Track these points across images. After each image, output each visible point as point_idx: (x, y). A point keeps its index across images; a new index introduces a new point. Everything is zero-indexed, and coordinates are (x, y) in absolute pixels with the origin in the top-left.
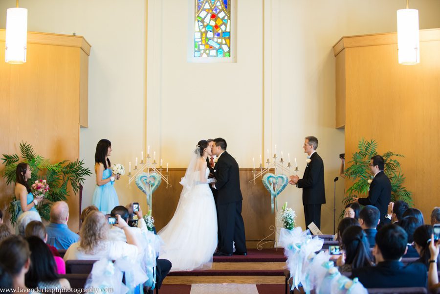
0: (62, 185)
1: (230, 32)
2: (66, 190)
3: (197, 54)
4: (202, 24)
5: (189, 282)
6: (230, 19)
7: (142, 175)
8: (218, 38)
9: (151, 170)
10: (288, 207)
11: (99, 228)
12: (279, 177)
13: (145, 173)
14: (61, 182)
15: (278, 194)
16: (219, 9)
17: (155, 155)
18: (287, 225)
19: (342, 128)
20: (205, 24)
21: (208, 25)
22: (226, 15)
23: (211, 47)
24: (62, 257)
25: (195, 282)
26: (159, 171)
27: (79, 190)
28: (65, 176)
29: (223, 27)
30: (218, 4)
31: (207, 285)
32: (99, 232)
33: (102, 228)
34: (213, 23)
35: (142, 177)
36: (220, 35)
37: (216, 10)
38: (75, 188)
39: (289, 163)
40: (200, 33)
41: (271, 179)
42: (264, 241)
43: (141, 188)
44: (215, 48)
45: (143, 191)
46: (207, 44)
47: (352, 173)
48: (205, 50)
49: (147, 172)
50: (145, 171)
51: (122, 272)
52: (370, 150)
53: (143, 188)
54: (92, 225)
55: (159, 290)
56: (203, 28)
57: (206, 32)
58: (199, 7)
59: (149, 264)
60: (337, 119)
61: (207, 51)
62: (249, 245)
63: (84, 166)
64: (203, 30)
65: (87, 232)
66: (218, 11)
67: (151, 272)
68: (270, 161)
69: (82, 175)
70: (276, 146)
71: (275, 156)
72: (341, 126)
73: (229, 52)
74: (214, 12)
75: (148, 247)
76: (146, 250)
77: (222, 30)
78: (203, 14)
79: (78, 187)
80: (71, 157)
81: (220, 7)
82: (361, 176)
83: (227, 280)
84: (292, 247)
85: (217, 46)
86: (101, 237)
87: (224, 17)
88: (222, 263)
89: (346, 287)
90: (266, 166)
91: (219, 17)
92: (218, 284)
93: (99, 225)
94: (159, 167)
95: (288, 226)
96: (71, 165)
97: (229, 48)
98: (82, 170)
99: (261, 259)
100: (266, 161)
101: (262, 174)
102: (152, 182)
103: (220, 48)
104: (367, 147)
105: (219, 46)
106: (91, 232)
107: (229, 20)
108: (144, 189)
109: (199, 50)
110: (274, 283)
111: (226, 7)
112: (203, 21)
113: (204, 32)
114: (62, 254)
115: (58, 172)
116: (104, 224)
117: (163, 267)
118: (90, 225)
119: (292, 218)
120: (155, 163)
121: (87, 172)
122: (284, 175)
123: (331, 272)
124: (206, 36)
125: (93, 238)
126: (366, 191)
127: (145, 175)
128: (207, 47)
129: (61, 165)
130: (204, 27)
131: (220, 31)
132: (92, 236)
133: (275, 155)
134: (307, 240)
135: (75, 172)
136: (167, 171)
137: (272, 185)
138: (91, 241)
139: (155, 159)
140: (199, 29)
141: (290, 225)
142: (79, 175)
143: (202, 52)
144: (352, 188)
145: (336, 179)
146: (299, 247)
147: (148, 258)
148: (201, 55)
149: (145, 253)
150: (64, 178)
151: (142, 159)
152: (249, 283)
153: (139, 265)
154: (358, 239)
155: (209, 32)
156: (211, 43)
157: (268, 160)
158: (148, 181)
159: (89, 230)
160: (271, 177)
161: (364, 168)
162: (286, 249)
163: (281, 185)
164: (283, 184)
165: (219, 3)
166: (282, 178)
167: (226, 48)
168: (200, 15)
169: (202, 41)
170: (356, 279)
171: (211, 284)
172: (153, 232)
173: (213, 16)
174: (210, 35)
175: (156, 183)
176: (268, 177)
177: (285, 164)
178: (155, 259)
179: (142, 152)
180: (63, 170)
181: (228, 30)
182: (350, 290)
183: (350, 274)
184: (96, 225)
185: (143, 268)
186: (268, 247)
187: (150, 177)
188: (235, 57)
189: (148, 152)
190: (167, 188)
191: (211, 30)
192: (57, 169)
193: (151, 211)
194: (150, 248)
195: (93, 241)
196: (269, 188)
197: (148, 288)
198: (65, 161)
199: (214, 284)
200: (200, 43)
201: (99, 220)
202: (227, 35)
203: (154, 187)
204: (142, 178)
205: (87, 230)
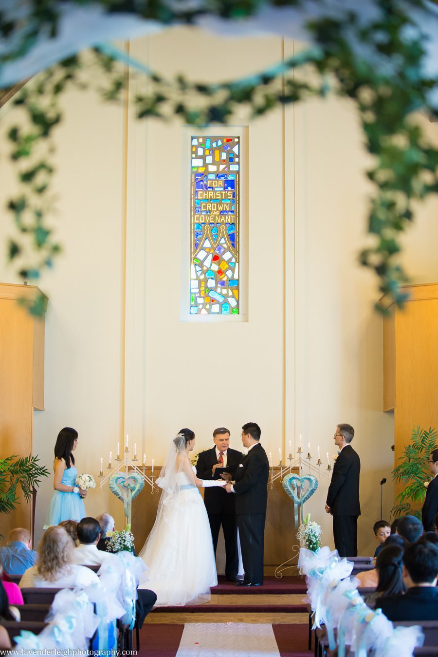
0: (10, 489)
1: (238, 280)
2: (14, 495)
3: (194, 310)
4: (200, 269)
5: (181, 620)
6: (238, 262)
7: (118, 476)
8: (221, 289)
9: (130, 468)
10: (312, 520)
11: (61, 550)
12: (306, 478)
13: (122, 473)
14: (8, 485)
15: (304, 501)
16: (224, 248)
17: (135, 449)
18: (310, 544)
19: (392, 412)
20: (205, 268)
21: (208, 270)
22: (233, 256)
23: (213, 301)
24: (18, 584)
25: (190, 621)
26: (142, 470)
27: (32, 495)
28: (13, 476)
29: (229, 273)
30: (223, 241)
31: (205, 625)
32: (62, 555)
33: (66, 549)
34: (215, 267)
35: (118, 478)
36: (225, 283)
37: (219, 249)
38: (26, 493)
39: (319, 460)
40: (197, 282)
41: (295, 482)
42: (285, 565)
43: (116, 494)
44: (218, 302)
45: (119, 498)
46: (207, 296)
47: (403, 474)
48: (204, 305)
49: (125, 471)
50: (122, 470)
51: (92, 603)
52: (427, 442)
53: (120, 493)
54: (52, 545)
55: (139, 630)
56: (201, 274)
57: (206, 280)
58: (197, 245)
59: (128, 594)
60: (384, 400)
61: (208, 306)
62: (267, 572)
63: (40, 464)
64: (202, 277)
65: (47, 555)
66: (222, 250)
67: (129, 605)
68: (293, 457)
69: (36, 475)
70: (301, 436)
71: (300, 451)
72: (390, 409)
73: (238, 307)
74: (217, 252)
75: (125, 572)
76: (122, 576)
77: (228, 277)
78: (202, 255)
79: (31, 492)
80: (21, 451)
81: (225, 246)
82: (416, 477)
83: (232, 618)
84: (314, 573)
85: (221, 299)
86: (66, 560)
87: (230, 259)
88: (225, 596)
89: (367, 620)
90: (288, 464)
91: (224, 260)
92: (220, 624)
93: (61, 546)
94: (141, 465)
95: (311, 546)
96: (22, 462)
97: (238, 302)
98: (37, 469)
99: (278, 590)
100: (287, 456)
101: (282, 474)
102: (132, 485)
103: (226, 301)
104: (424, 438)
105: (223, 298)
106: (52, 555)
107: (237, 264)
108: (121, 495)
109: (197, 305)
110: (297, 622)
111: (233, 245)
112: (201, 264)
113: (203, 280)
114: (17, 580)
115: (4, 471)
116: (67, 543)
117: (146, 599)
118: (50, 547)
119: (316, 535)
120: (135, 459)
121: (43, 472)
122: (312, 476)
123: (354, 603)
124: (206, 284)
125: (55, 562)
126: (422, 499)
127: (122, 476)
128: (207, 300)
129: (8, 462)
130: (204, 272)
131: (225, 279)
132: (53, 560)
133: (300, 449)
134: (331, 564)
135: (26, 472)
136: (153, 470)
137: (296, 489)
138: (52, 565)
139: (136, 454)
140: (197, 275)
141: (314, 544)
142: (32, 476)
143: (201, 306)
144: (404, 494)
145: (384, 481)
146: (322, 573)
147: (126, 586)
148: (199, 311)
149: (122, 580)
150: (11, 480)
151: (118, 454)
152: (263, 623)
153: (114, 595)
154: (394, 565)
155: (209, 279)
156: (213, 294)
157: (290, 455)
158: (126, 484)
159: (48, 553)
160: (294, 478)
161: (420, 466)
162: (308, 575)
163: (308, 490)
164: (311, 489)
165: (223, 239)
166: (309, 479)
167: (233, 302)
168: (198, 256)
169: (200, 292)
170: (380, 610)
171: (211, 624)
172: (132, 553)
173: (216, 258)
174: (211, 283)
175: (138, 487)
176: (291, 479)
177: (314, 461)
178: (135, 588)
179: (118, 444)
180: (11, 468)
181: (236, 277)
182: (372, 623)
183: (374, 604)
184: (58, 546)
185: (119, 600)
186: (290, 574)
187: (129, 478)
188: (246, 314)
189: (127, 445)
190: (152, 493)
191: (213, 277)
192: (3, 467)
193: (130, 525)
194: (129, 575)
195: (55, 567)
196: (291, 494)
197: (126, 627)
198: (14, 456)
199: (215, 624)
200: (198, 295)
201: (61, 539)
202: (234, 284)
203: (134, 493)
204: (119, 480)
205: (46, 552)
